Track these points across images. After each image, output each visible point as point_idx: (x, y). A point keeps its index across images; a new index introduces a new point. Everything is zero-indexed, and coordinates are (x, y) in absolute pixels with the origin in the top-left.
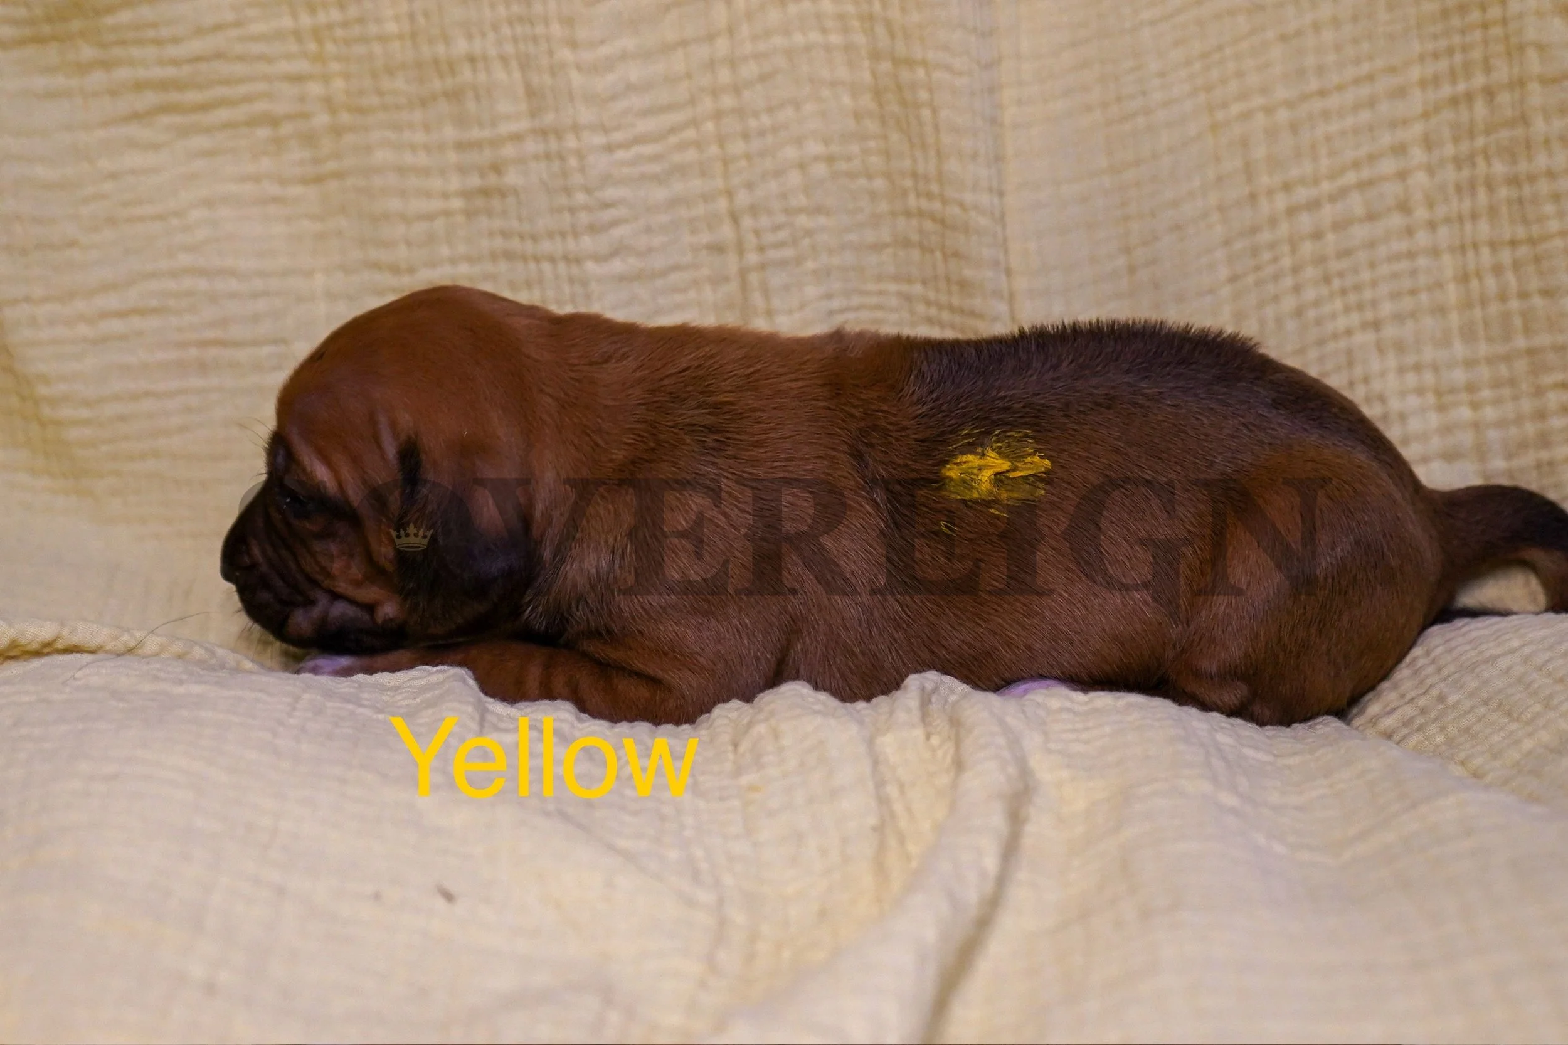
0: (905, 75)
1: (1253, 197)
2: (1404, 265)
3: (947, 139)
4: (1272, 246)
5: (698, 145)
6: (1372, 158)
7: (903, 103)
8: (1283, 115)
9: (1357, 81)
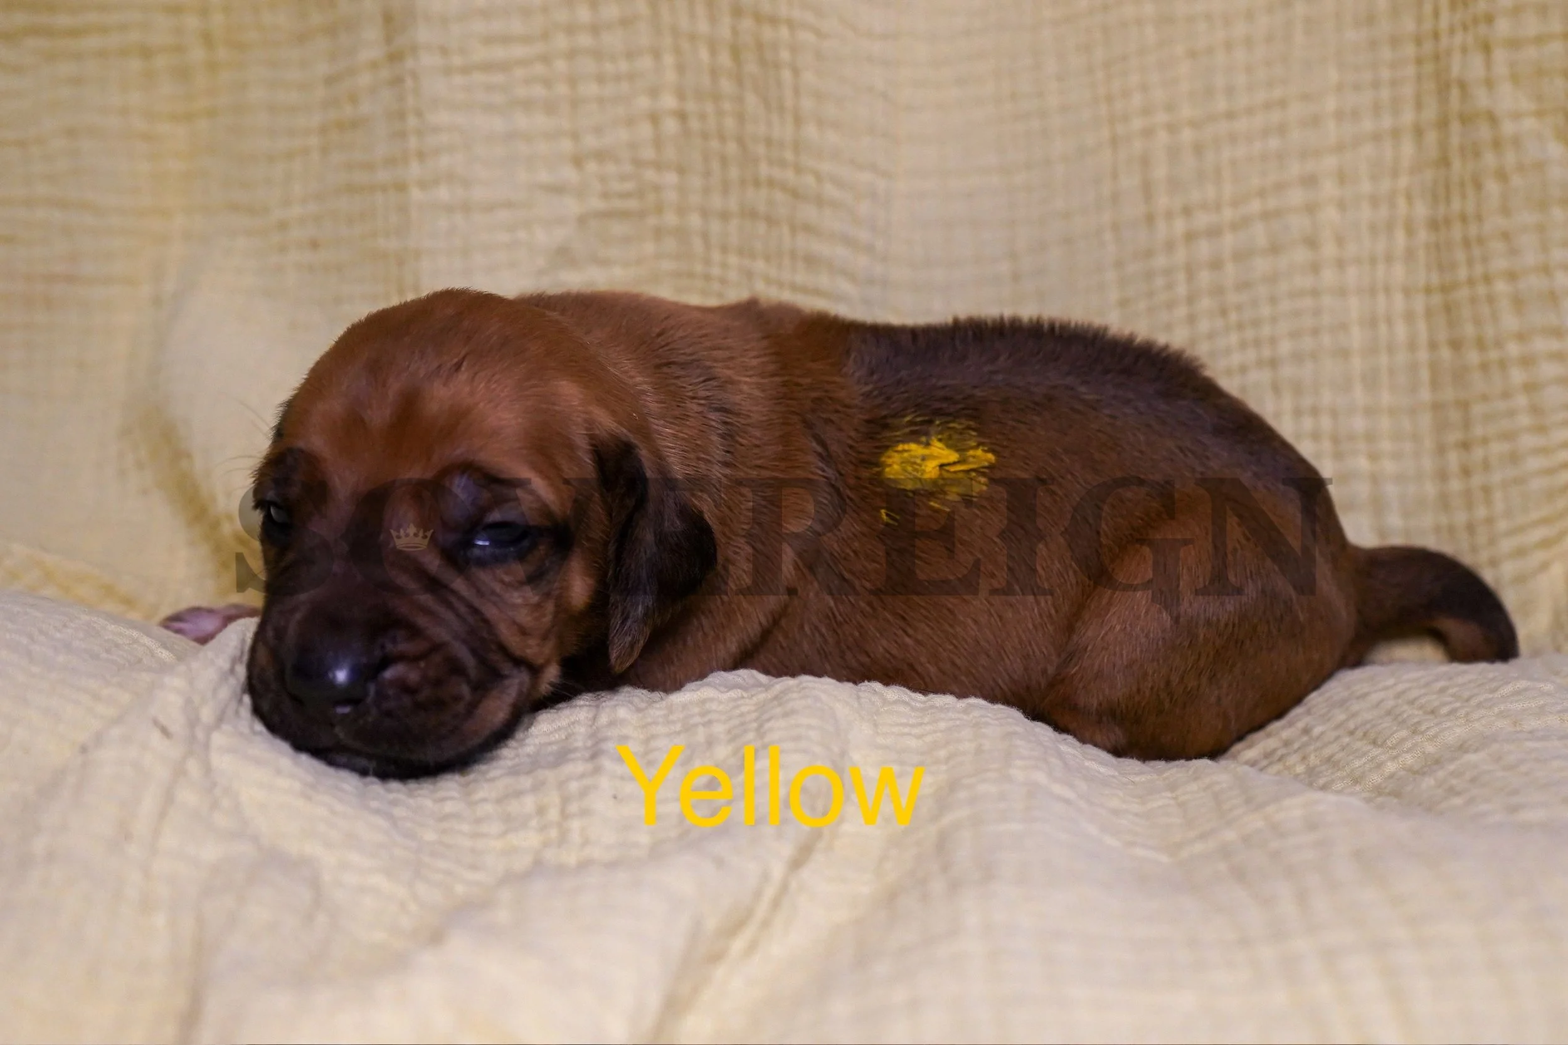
0: (767, 33)
1: (1150, 219)
2: (1307, 302)
3: (807, 104)
4: (1168, 272)
5: (547, 83)
6: (1280, 187)
7: (762, 62)
8: (1187, 135)
9: (1268, 106)
